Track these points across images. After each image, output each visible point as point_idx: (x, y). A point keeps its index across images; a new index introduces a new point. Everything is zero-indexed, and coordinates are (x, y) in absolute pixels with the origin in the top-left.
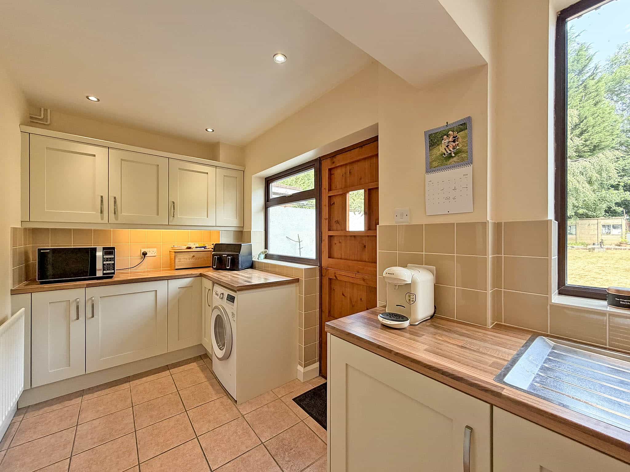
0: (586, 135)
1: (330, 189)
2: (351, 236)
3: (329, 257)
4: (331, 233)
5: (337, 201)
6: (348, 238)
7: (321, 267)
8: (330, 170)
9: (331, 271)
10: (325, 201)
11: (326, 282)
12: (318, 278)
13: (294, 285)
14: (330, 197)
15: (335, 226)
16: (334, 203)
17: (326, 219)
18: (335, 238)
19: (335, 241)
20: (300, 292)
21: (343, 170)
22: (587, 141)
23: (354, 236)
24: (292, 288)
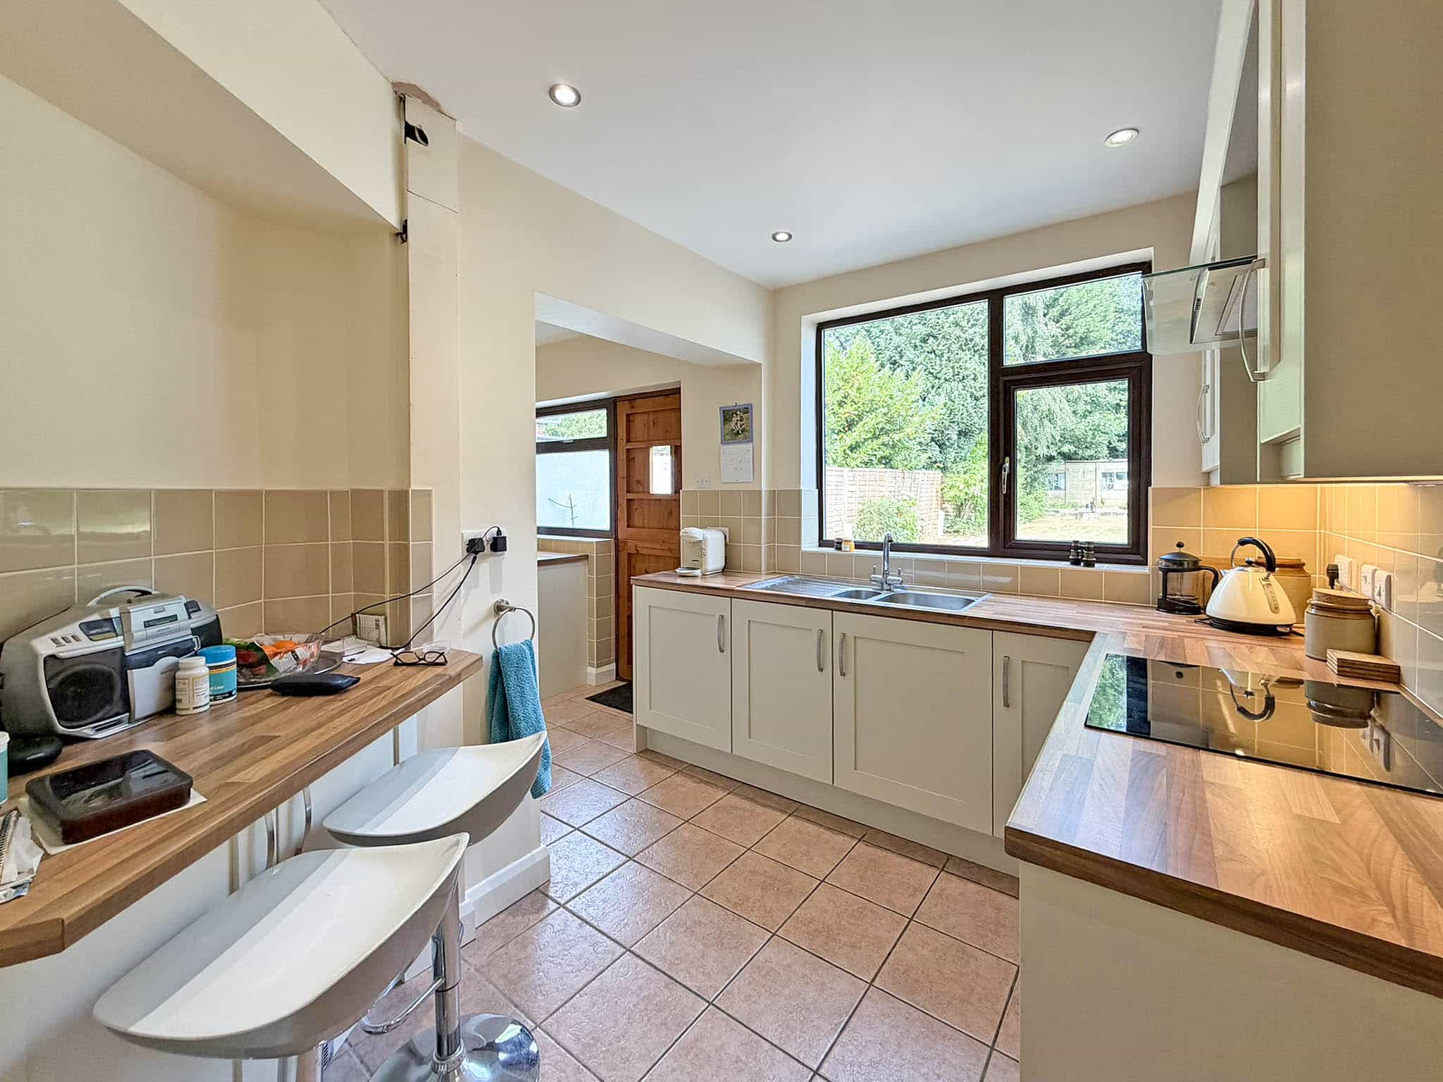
0: (1066, 320)
1: (628, 441)
2: (656, 500)
3: (628, 526)
4: (630, 496)
5: (638, 456)
6: (653, 502)
7: (616, 539)
8: (628, 415)
9: (631, 543)
10: (622, 456)
11: (623, 557)
12: (613, 553)
13: (581, 563)
14: (628, 450)
15: (634, 486)
16: (634, 458)
17: (623, 478)
18: (636, 502)
19: (636, 505)
20: (590, 572)
21: (646, 417)
22: (1070, 328)
23: (660, 500)
24: (580, 567)
